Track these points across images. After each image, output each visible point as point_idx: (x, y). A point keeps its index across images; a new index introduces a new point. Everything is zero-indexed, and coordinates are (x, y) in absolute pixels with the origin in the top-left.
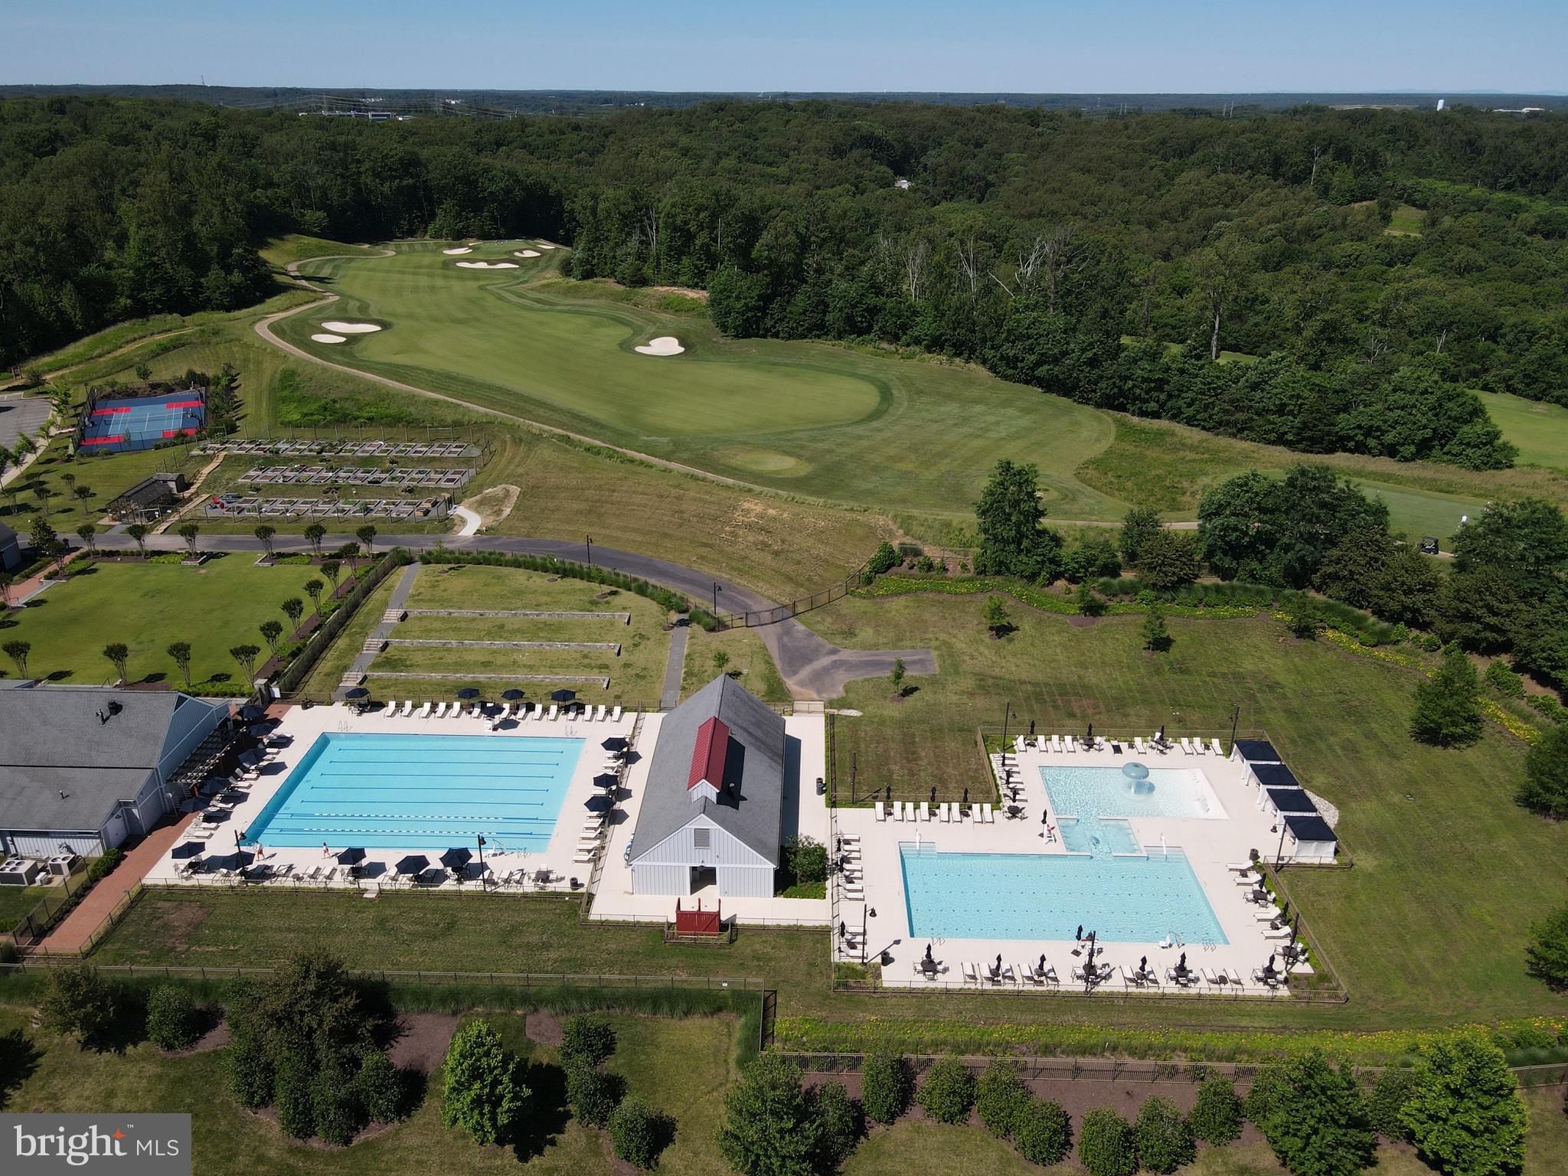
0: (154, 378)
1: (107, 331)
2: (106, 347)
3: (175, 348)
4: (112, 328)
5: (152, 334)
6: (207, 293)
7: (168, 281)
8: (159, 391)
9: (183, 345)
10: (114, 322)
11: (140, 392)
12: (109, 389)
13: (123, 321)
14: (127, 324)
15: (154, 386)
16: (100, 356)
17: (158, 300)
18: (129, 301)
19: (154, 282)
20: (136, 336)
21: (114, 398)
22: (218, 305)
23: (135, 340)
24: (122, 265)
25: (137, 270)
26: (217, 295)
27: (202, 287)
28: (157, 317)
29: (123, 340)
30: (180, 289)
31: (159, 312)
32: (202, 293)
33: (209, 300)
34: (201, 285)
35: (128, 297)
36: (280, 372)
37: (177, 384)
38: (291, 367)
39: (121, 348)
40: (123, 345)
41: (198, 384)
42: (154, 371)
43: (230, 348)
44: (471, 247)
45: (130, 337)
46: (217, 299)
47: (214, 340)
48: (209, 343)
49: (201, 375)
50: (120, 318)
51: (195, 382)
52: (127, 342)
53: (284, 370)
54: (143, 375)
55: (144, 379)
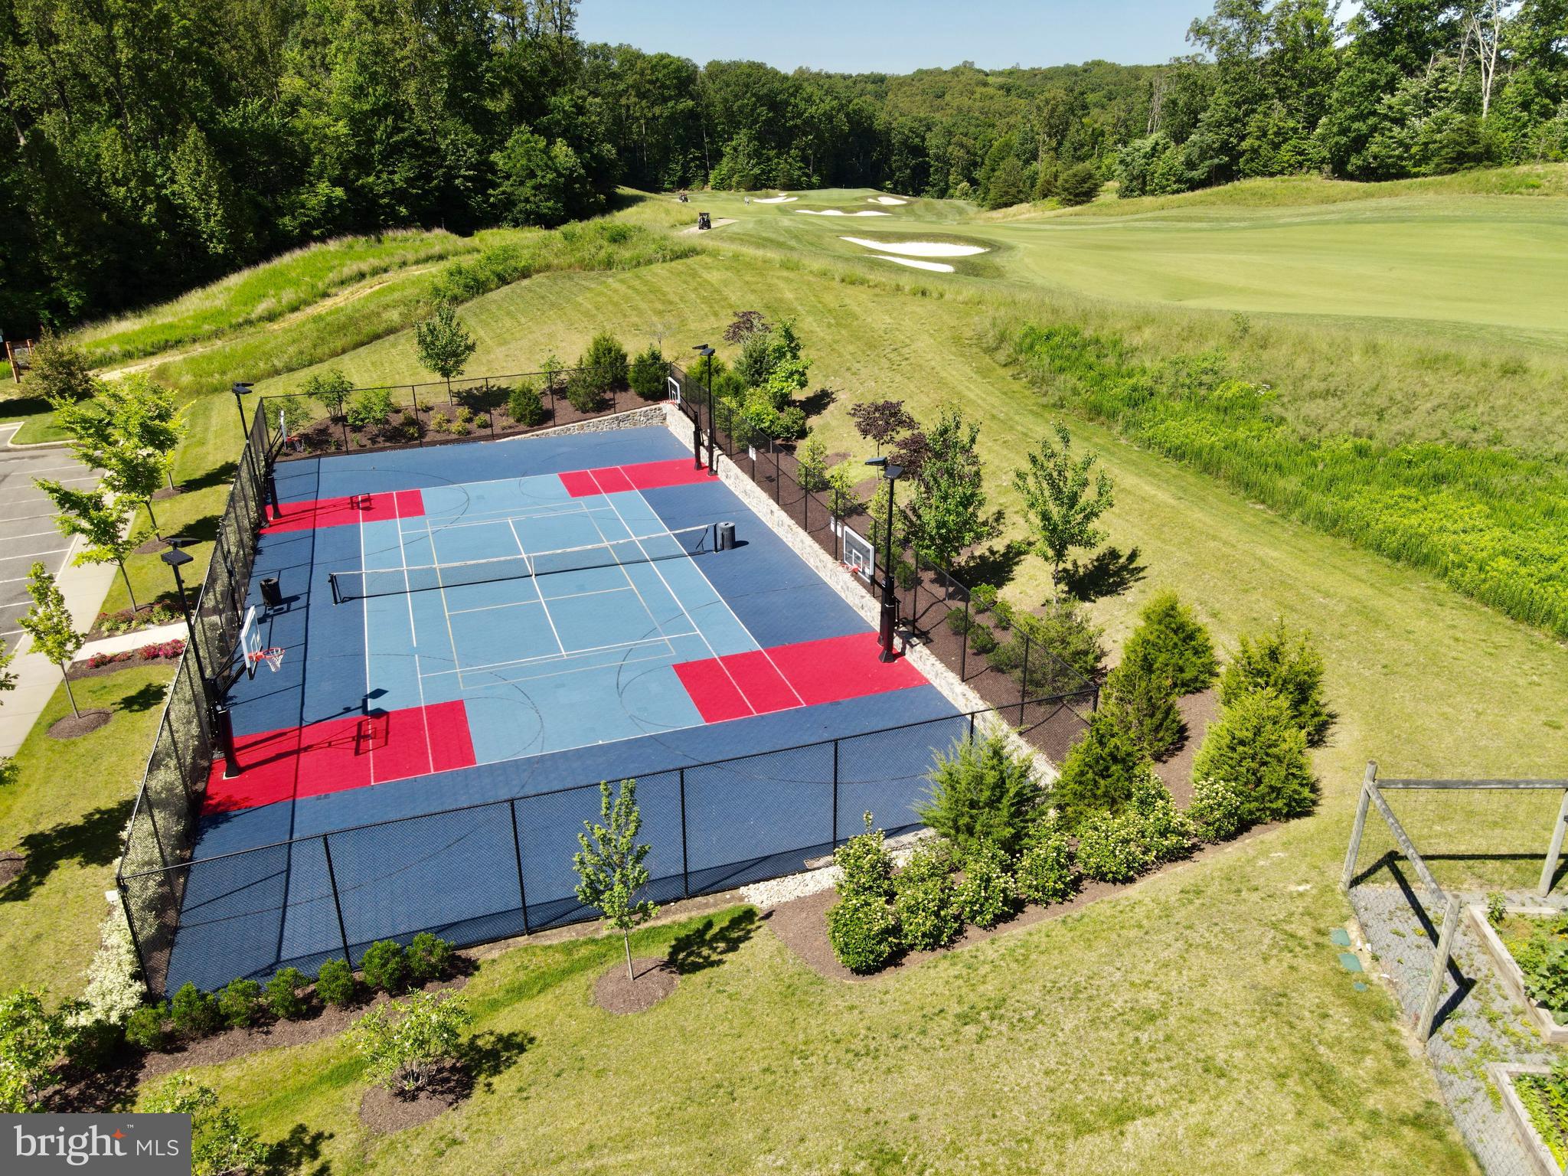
0: (475, 373)
1: (287, 258)
2: (289, 295)
3: (503, 280)
4: (298, 254)
5: (404, 264)
6: (507, 186)
7: (424, 151)
8: (500, 418)
9: (525, 274)
10: (303, 240)
11: (433, 421)
12: (320, 412)
13: (322, 239)
14: (333, 245)
15: (482, 401)
16: (271, 317)
17: (399, 196)
18: (339, 192)
19: (393, 152)
20: (364, 267)
21: (340, 449)
22: (528, 213)
23: (362, 276)
24: (319, 106)
25: (357, 122)
26: (527, 191)
27: (494, 172)
28: (401, 234)
29: (332, 276)
30: (449, 178)
31: (404, 223)
32: (494, 186)
33: (509, 202)
34: (492, 168)
35: (335, 182)
36: (1002, 339)
37: (560, 392)
38: (1033, 322)
39: (325, 295)
40: (333, 290)
41: (632, 392)
42: (471, 348)
43: (694, 274)
44: (788, 196)
45: (350, 268)
46: (527, 201)
47: (625, 253)
48: (609, 264)
49: (641, 361)
50: (316, 232)
51: (620, 384)
52: (342, 283)
53: (1018, 333)
54: (447, 355)
55: (446, 373)
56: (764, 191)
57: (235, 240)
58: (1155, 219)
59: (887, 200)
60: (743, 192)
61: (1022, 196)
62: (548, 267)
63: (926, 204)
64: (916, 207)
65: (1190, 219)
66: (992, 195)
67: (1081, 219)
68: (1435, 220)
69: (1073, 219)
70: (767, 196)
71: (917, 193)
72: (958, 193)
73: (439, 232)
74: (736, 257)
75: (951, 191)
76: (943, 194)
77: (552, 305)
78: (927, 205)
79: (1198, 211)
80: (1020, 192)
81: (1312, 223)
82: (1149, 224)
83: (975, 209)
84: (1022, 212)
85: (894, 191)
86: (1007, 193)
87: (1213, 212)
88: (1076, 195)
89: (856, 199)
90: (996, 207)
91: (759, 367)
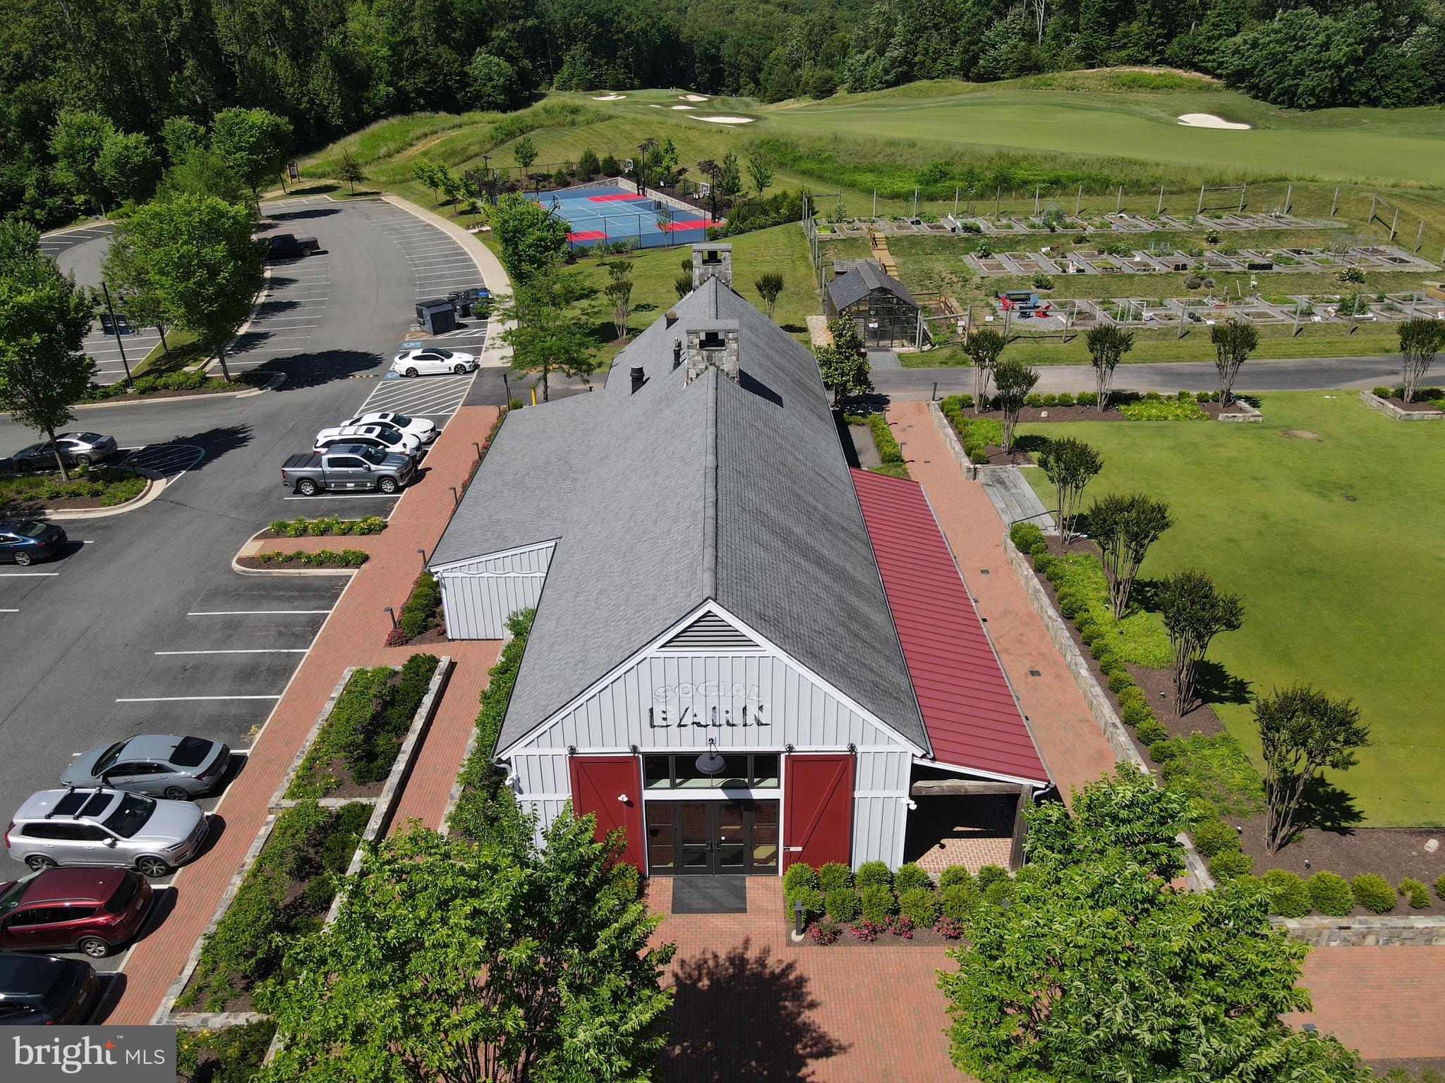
1: (374, 127)
2: (391, 145)
3: (522, 132)
10: (376, 118)
13: (385, 117)
14: (393, 121)
16: (390, 156)
17: (420, 92)
18: (391, 89)
20: (426, 130)
22: (490, 103)
23: (426, 135)
26: (489, 89)
29: (407, 135)
31: (422, 109)
35: (388, 84)
36: (751, 144)
37: (572, 174)
38: (763, 138)
39: (411, 145)
40: (414, 143)
41: (602, 174)
42: (536, 155)
43: (617, 127)
44: (618, 95)
45: (419, 132)
46: (489, 95)
47: (580, 118)
48: (573, 123)
49: (605, 160)
50: (383, 113)
51: (597, 171)
52: (418, 139)
53: (757, 142)
54: (527, 157)
55: (526, 165)
56: (598, 91)
57: (345, 117)
58: (861, 106)
59: (693, 98)
60: (581, 93)
61: (790, 93)
62: (542, 126)
63: (722, 101)
64: (715, 102)
65: (879, 106)
66: (768, 94)
67: (820, 107)
68: (1003, 104)
69: (816, 107)
70: (602, 96)
71: (716, 93)
72: (747, 92)
73: (443, 114)
74: (635, 119)
75: (741, 91)
76: (736, 91)
77: (553, 142)
78: (724, 103)
79: (882, 101)
80: (789, 91)
81: (939, 107)
82: (856, 109)
83: (758, 104)
84: (790, 104)
85: (698, 91)
86: (779, 91)
87: (892, 102)
88: (822, 92)
89: (670, 97)
90: (772, 101)
91: (657, 159)
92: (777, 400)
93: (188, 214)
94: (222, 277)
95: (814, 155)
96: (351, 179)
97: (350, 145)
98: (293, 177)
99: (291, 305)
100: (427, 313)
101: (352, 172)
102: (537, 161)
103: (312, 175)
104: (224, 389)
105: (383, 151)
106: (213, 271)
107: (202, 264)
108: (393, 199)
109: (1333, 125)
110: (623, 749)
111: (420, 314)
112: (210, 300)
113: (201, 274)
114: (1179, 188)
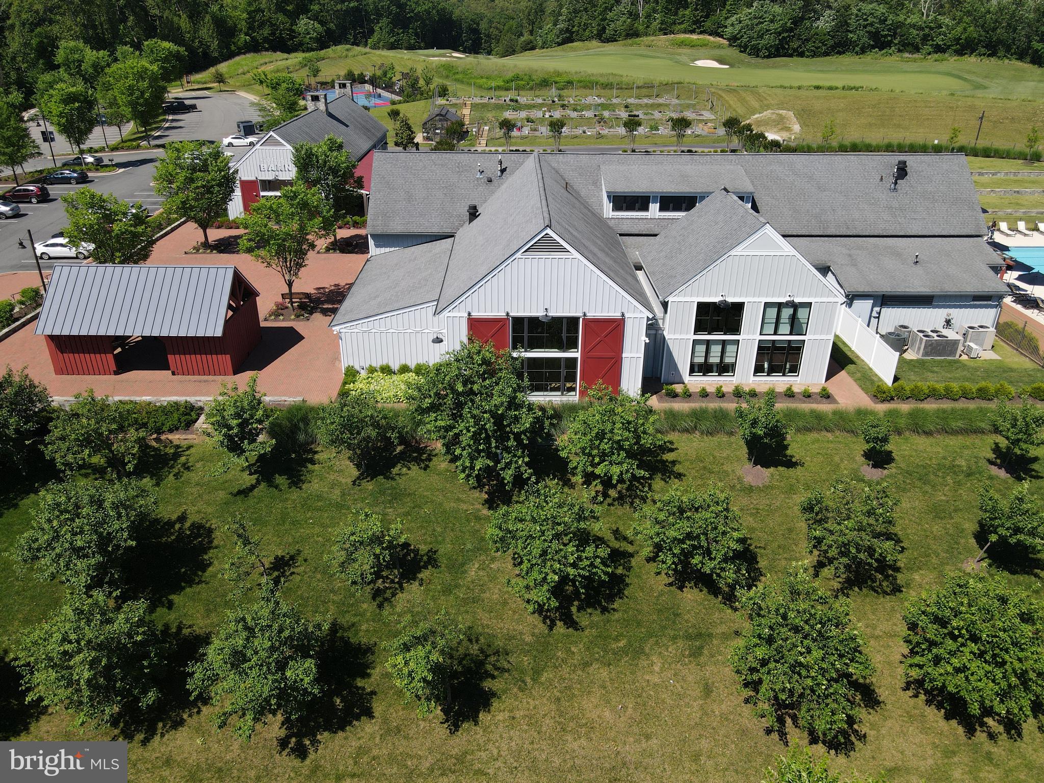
16: (244, 74)
17: (265, 40)
23: (266, 63)
36: (436, 67)
39: (257, 68)
40: (259, 67)
42: (320, 70)
43: (369, 58)
45: (262, 62)
46: (307, 43)
47: (350, 54)
48: (346, 56)
50: (242, 51)
51: (354, 80)
52: (261, 65)
54: (316, 72)
55: (315, 76)
57: (221, 53)
58: (538, 57)
62: (329, 58)
65: (547, 56)
68: (610, 54)
74: (380, 54)
77: (332, 65)
79: (550, 54)
81: (576, 56)
87: (555, 54)
91: (385, 74)
92: (347, 126)
93: (132, 68)
94: (147, 95)
95: (464, 72)
96: (219, 82)
97: (223, 67)
98: (188, 82)
99: (180, 127)
100: (241, 125)
101: (220, 79)
102: (320, 74)
103: (199, 83)
104: (148, 149)
105: (240, 71)
106: (143, 93)
107: (138, 89)
108: (242, 94)
109: (774, 67)
110: (254, 178)
111: (239, 127)
112: (141, 105)
113: (137, 93)
114: (629, 88)
